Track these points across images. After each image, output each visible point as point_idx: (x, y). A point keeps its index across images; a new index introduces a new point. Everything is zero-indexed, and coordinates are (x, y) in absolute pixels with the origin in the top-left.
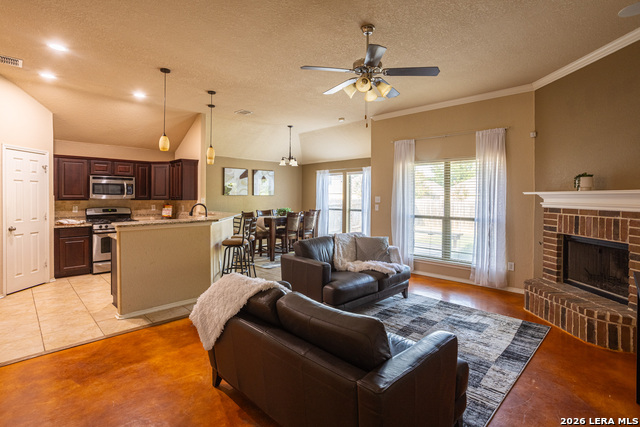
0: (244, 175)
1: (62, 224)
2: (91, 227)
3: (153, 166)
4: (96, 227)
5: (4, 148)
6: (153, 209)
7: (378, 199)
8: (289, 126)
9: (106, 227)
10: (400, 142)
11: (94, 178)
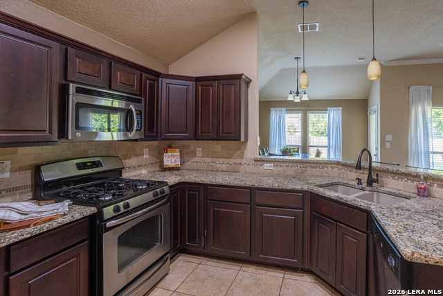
3: (164, 81)
4: (109, 211)
6: (146, 156)
7: (389, 138)
8: (297, 58)
9: (127, 206)
10: (418, 87)
11: (79, 90)
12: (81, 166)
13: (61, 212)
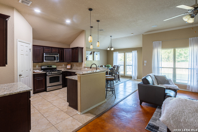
0: (91, 54)
1: (35, 72)
2: (46, 73)
3: (65, 50)
4: (48, 73)
5: (18, 41)
6: (63, 66)
7: (145, 62)
8: (111, 36)
9: (51, 73)
10: (156, 42)
11: (45, 54)
12: (48, 67)
13: (41, 72)
